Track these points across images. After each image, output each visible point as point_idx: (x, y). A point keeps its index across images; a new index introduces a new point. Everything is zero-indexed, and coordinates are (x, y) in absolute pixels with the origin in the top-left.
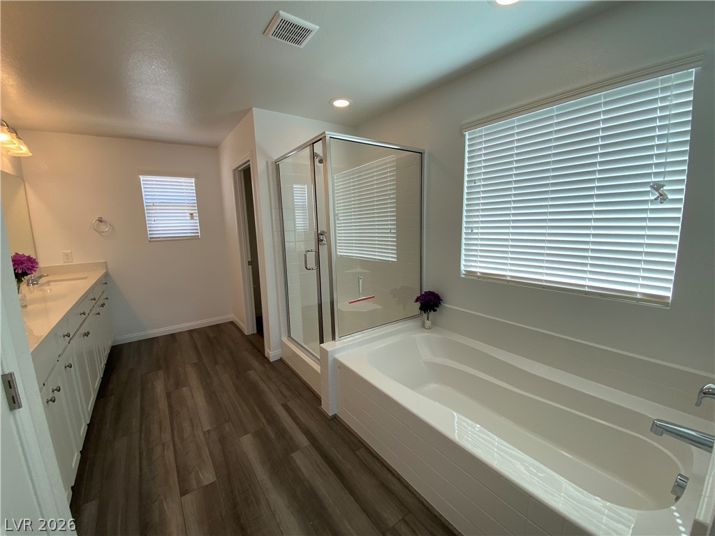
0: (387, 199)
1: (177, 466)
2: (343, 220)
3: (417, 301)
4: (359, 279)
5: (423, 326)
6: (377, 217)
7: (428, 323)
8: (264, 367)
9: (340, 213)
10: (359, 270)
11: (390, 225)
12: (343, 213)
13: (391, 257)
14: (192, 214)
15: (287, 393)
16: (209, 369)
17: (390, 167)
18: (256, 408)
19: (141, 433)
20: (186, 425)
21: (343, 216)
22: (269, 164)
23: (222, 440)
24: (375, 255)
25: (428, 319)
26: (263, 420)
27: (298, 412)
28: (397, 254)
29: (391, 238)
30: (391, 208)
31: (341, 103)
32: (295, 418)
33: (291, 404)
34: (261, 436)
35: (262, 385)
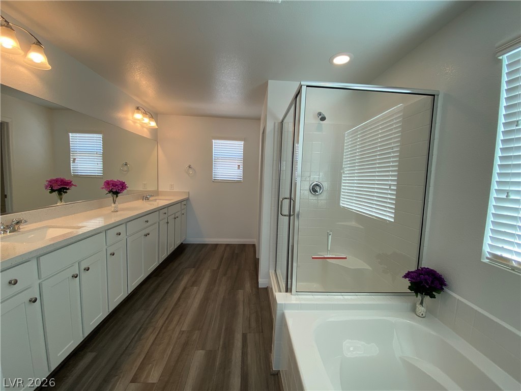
0: (389, 153)
1: (148, 352)
2: (348, 174)
3: (405, 277)
4: (328, 235)
5: (414, 310)
6: (378, 172)
7: (421, 309)
8: (252, 290)
9: (346, 167)
10: (353, 223)
11: (391, 180)
12: (349, 167)
13: (389, 216)
14: (239, 166)
15: (253, 324)
16: (218, 278)
17: (396, 119)
18: (224, 328)
19: (152, 312)
20: (176, 318)
21: (349, 170)
22: (276, 124)
23: (186, 345)
24: (372, 211)
25: (422, 303)
26: (221, 342)
27: (250, 349)
28: (395, 213)
29: (391, 195)
30: (393, 162)
31: (342, 60)
32: (244, 354)
33: (250, 337)
34: (210, 357)
35: (241, 309)
